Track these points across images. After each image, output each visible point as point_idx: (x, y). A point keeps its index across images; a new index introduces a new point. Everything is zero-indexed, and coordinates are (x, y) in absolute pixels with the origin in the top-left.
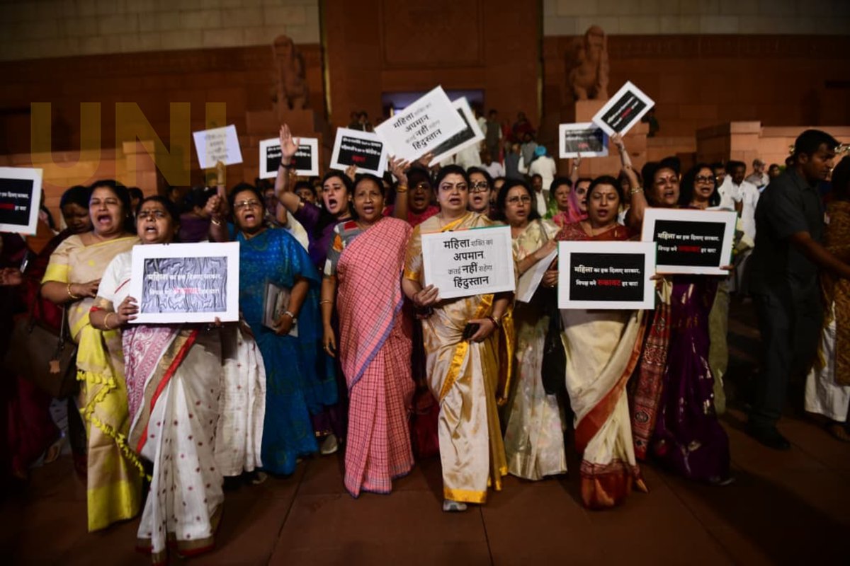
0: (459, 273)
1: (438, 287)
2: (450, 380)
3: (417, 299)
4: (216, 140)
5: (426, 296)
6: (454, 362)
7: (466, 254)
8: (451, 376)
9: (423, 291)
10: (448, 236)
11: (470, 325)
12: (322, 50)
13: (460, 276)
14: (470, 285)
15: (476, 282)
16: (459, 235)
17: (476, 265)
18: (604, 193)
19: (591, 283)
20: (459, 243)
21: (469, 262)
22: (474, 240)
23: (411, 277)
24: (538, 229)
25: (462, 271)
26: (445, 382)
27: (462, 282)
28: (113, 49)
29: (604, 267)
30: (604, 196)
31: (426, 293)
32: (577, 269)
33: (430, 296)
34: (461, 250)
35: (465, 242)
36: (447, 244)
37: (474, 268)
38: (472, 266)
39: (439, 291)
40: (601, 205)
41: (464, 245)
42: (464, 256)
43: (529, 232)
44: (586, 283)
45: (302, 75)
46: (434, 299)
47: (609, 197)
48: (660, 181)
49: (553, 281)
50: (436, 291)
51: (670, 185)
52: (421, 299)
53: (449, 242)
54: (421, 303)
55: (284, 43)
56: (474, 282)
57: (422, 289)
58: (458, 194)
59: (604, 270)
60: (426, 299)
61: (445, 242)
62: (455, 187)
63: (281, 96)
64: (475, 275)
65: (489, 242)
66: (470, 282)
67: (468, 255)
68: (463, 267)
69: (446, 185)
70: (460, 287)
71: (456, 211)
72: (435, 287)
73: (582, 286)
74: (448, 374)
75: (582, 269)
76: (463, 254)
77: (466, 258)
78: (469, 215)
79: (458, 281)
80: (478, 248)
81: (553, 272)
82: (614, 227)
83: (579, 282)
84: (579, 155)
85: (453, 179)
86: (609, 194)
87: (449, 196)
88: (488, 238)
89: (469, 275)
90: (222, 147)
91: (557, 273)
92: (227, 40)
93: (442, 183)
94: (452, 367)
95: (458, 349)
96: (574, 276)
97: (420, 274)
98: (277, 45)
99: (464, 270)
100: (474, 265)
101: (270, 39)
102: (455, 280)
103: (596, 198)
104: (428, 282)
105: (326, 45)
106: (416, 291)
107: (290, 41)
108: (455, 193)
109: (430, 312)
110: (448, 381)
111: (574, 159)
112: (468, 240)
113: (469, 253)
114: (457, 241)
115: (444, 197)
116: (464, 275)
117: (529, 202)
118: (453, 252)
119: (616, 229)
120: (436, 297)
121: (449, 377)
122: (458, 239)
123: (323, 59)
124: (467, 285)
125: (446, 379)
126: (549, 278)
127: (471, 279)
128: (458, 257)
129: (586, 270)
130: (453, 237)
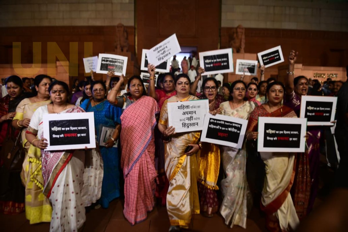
0: (185, 121)
1: (175, 127)
2: (174, 173)
3: (165, 132)
4: (91, 62)
5: (169, 131)
6: (177, 166)
7: (188, 112)
8: (175, 172)
9: (168, 129)
10: (180, 104)
11: (189, 146)
12: (135, 28)
13: (185, 122)
14: (189, 126)
15: (193, 125)
16: (185, 103)
17: (192, 117)
18: (277, 90)
19: (275, 139)
20: (185, 107)
21: (189, 116)
22: (192, 106)
23: (163, 123)
24: (249, 106)
25: (186, 120)
26: (172, 174)
27: (186, 125)
28: (53, 24)
29: (281, 131)
30: (277, 91)
31: (169, 130)
32: (267, 131)
33: (171, 131)
34: (186, 110)
35: (187, 107)
36: (179, 108)
37: (192, 118)
38: (191, 118)
39: (175, 129)
40: (276, 95)
41: (187, 108)
42: (187, 113)
43: (244, 107)
44: (272, 139)
45: (127, 39)
46: (173, 133)
47: (280, 91)
48: (300, 83)
49: (255, 138)
50: (174, 129)
51: (305, 86)
52: (167, 133)
53: (180, 107)
54: (167, 134)
55: (121, 26)
56: (192, 125)
57: (167, 128)
58: (185, 87)
59: (281, 132)
60: (169, 133)
61: (178, 107)
62: (183, 83)
63: (119, 47)
64: (192, 122)
65: (199, 107)
66: (190, 125)
67: (189, 113)
68: (186, 118)
69: (180, 82)
70: (185, 127)
71: (184, 94)
72: (173, 127)
73: (270, 140)
74: (174, 171)
75: (270, 131)
76: (186, 112)
77: (188, 114)
78: (190, 97)
79: (184, 125)
80: (194, 110)
81: (256, 133)
82: (280, 107)
83: (268, 138)
84: (244, 73)
85: (183, 80)
86: (280, 90)
87: (181, 88)
88: (198, 105)
89: (189, 122)
90: (93, 64)
91: (258, 133)
92: (98, 23)
93: (178, 81)
94: (176, 168)
95: (180, 160)
96: (266, 135)
97: (167, 121)
98: (118, 27)
99: (187, 119)
100: (191, 117)
101: (116, 23)
102: (183, 124)
103: (273, 91)
104: (170, 124)
105: (136, 27)
106: (164, 129)
107: (123, 25)
108: (184, 86)
109: (170, 140)
110: (173, 174)
111: (241, 75)
112: (189, 106)
113: (189, 112)
114: (184, 106)
115: (179, 88)
116: (187, 122)
117: (245, 91)
118: (182, 111)
119: (281, 108)
120: (174, 132)
121: (174, 172)
122: (184, 105)
123: (135, 32)
124: (188, 127)
125: (173, 173)
126: (254, 136)
127: (190, 124)
128: (184, 113)
129: (272, 132)
130: (182, 104)
